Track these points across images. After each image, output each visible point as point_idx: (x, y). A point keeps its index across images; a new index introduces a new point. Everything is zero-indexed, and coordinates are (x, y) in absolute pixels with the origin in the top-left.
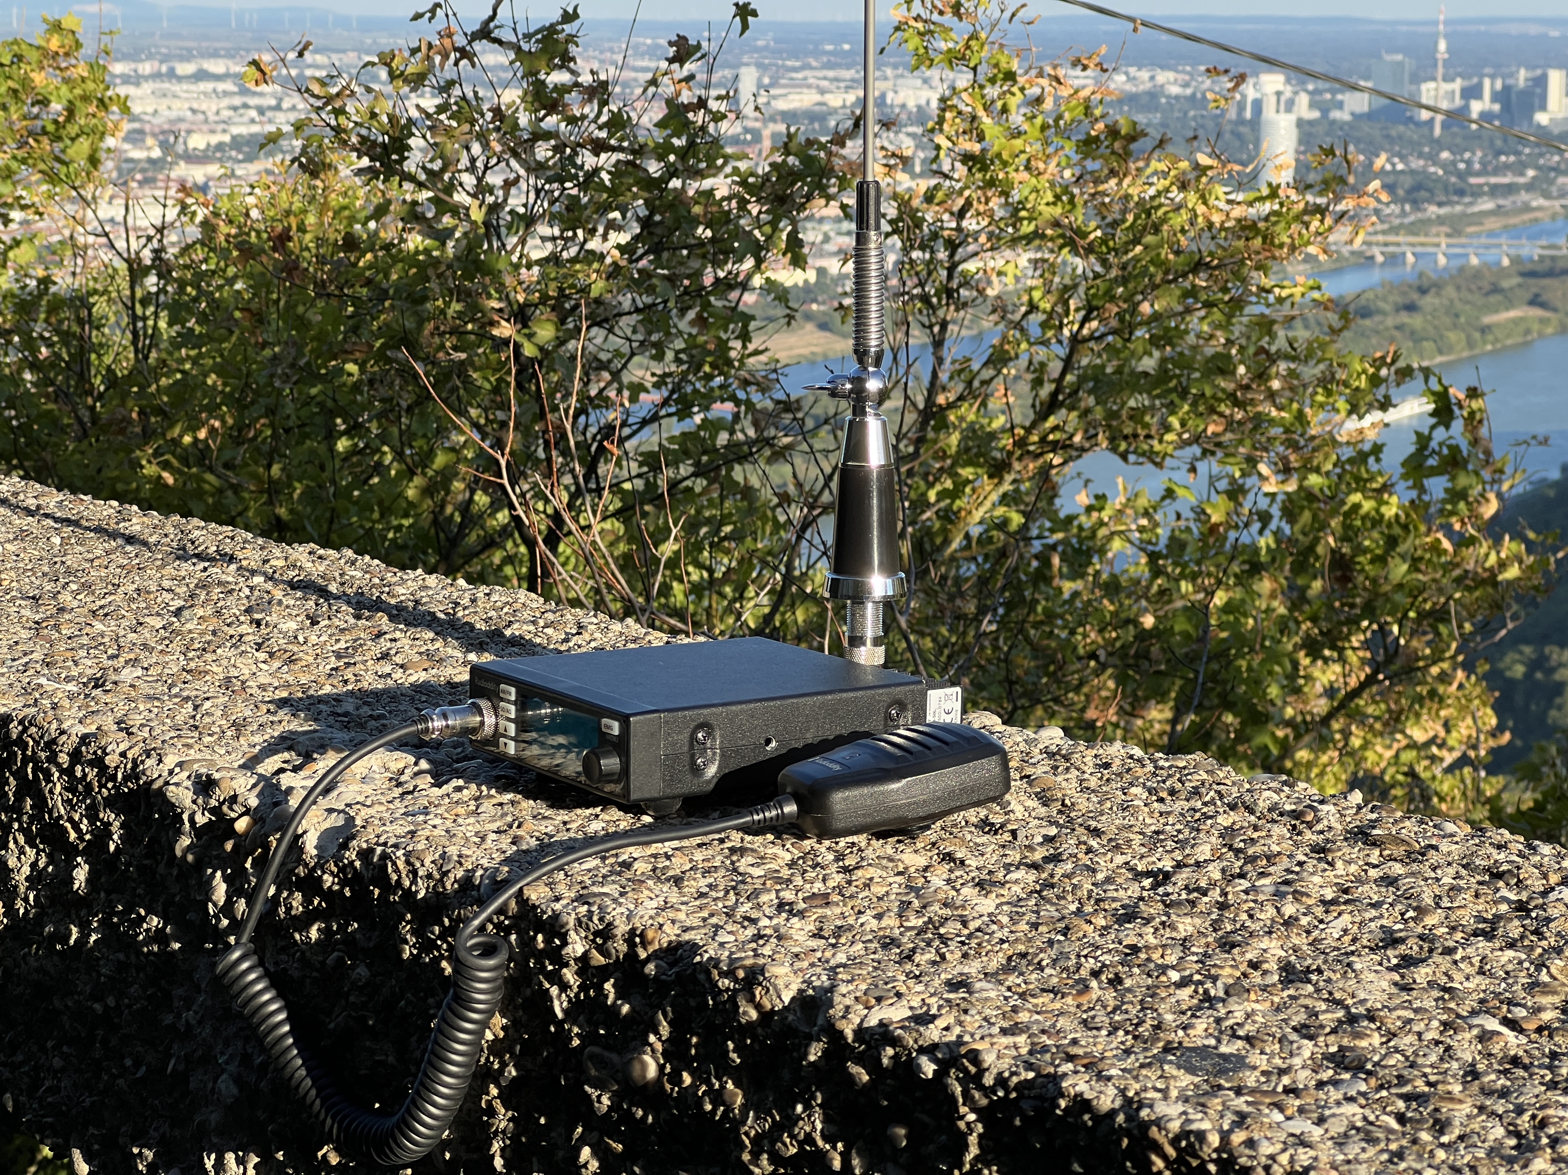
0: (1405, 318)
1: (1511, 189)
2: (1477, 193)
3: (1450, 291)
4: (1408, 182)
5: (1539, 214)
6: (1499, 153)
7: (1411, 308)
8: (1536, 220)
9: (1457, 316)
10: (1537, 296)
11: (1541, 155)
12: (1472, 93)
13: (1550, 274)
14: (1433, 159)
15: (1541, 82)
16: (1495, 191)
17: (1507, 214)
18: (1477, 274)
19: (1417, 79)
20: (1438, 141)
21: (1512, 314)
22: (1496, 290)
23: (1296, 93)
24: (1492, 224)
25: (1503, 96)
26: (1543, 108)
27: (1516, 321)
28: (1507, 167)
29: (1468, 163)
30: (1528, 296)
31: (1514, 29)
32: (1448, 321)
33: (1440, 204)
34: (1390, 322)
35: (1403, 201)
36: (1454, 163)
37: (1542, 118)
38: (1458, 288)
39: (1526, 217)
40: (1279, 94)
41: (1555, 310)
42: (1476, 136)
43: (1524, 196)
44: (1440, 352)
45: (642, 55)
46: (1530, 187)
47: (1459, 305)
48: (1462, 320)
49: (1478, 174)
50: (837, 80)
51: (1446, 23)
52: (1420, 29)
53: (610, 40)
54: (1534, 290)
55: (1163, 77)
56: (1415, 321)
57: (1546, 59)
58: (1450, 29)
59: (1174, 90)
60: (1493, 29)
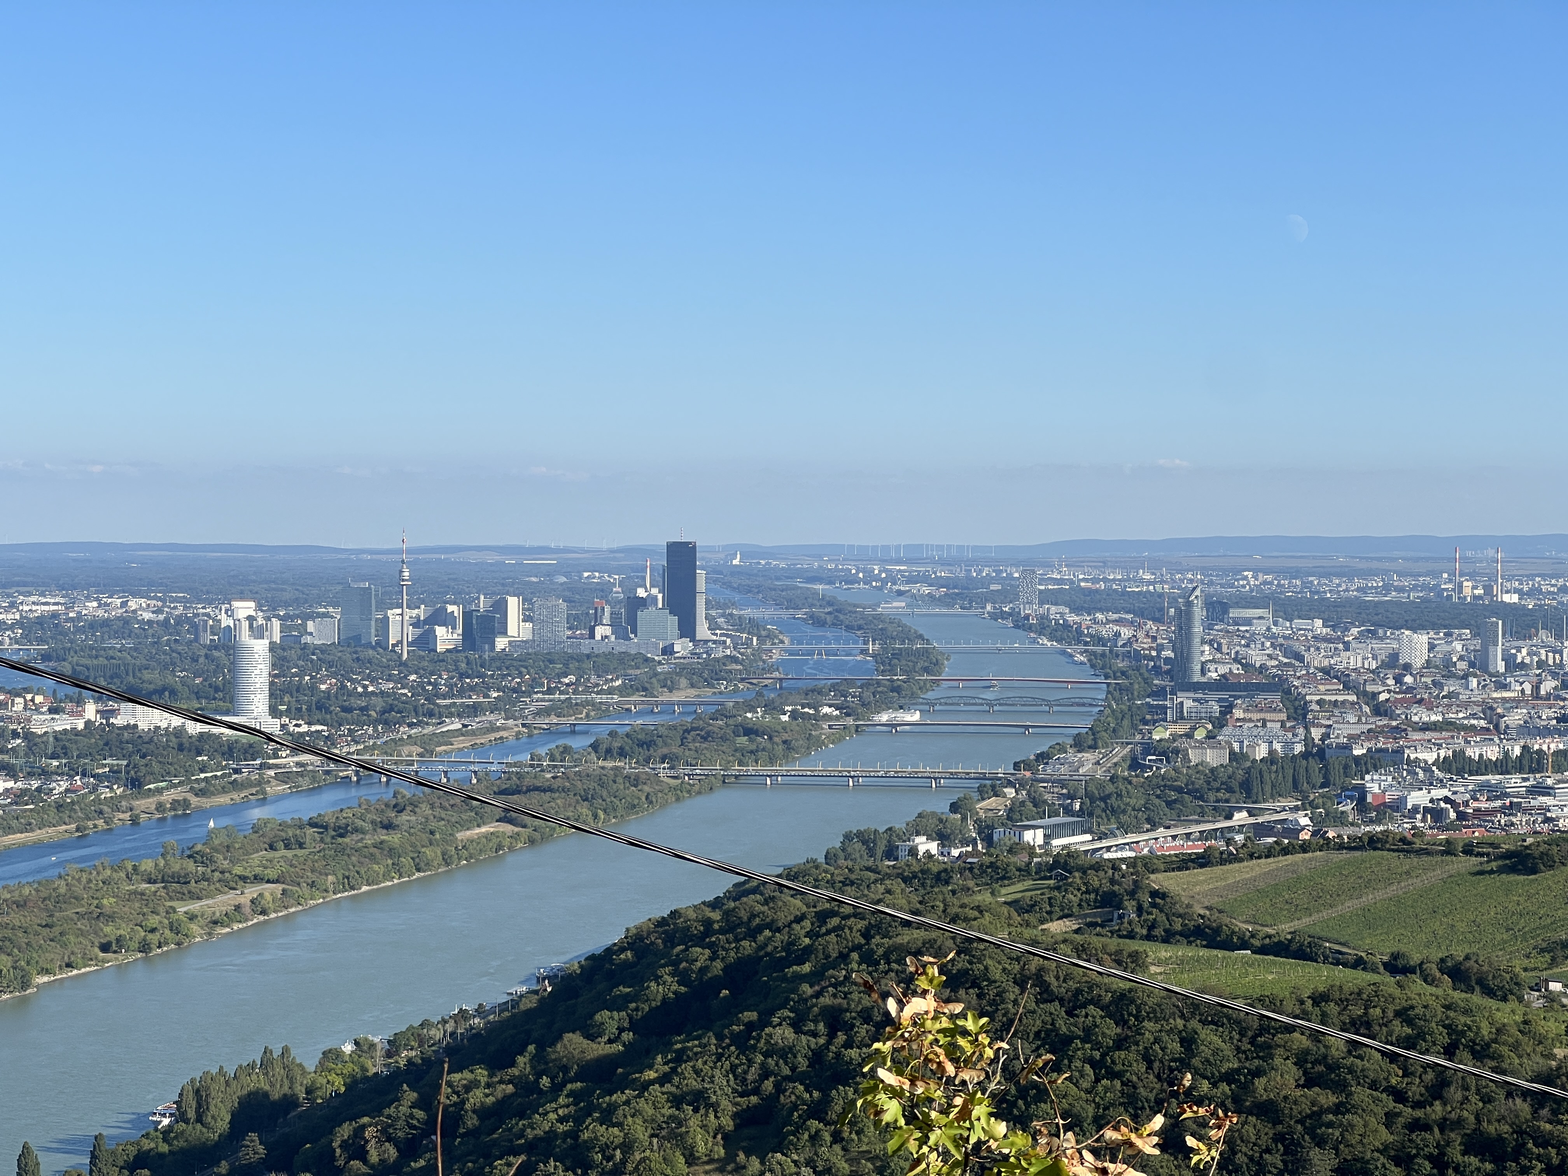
0: (383, 836)
2: (444, 714)
3: (424, 809)
4: (379, 703)
5: (504, 734)
6: (462, 676)
7: (388, 826)
8: (501, 738)
9: (432, 833)
10: (506, 812)
11: (504, 677)
13: (517, 791)
14: (402, 681)
15: (501, 607)
16: (461, 711)
17: (473, 733)
19: (384, 605)
20: (406, 664)
21: (484, 829)
23: (268, 619)
24: (460, 743)
27: (488, 837)
28: (472, 688)
29: (435, 685)
30: (498, 812)
31: (473, 558)
32: (425, 837)
33: (411, 725)
34: (369, 840)
35: (375, 723)
36: (421, 685)
37: (502, 642)
38: (432, 806)
39: (492, 736)
40: (250, 619)
41: (524, 826)
42: (441, 660)
43: (490, 717)
46: (494, 708)
47: (433, 825)
48: (438, 836)
49: (444, 696)
51: (409, 551)
52: (384, 558)
55: (133, 604)
57: (503, 585)
58: (412, 557)
59: (147, 616)
60: (453, 557)
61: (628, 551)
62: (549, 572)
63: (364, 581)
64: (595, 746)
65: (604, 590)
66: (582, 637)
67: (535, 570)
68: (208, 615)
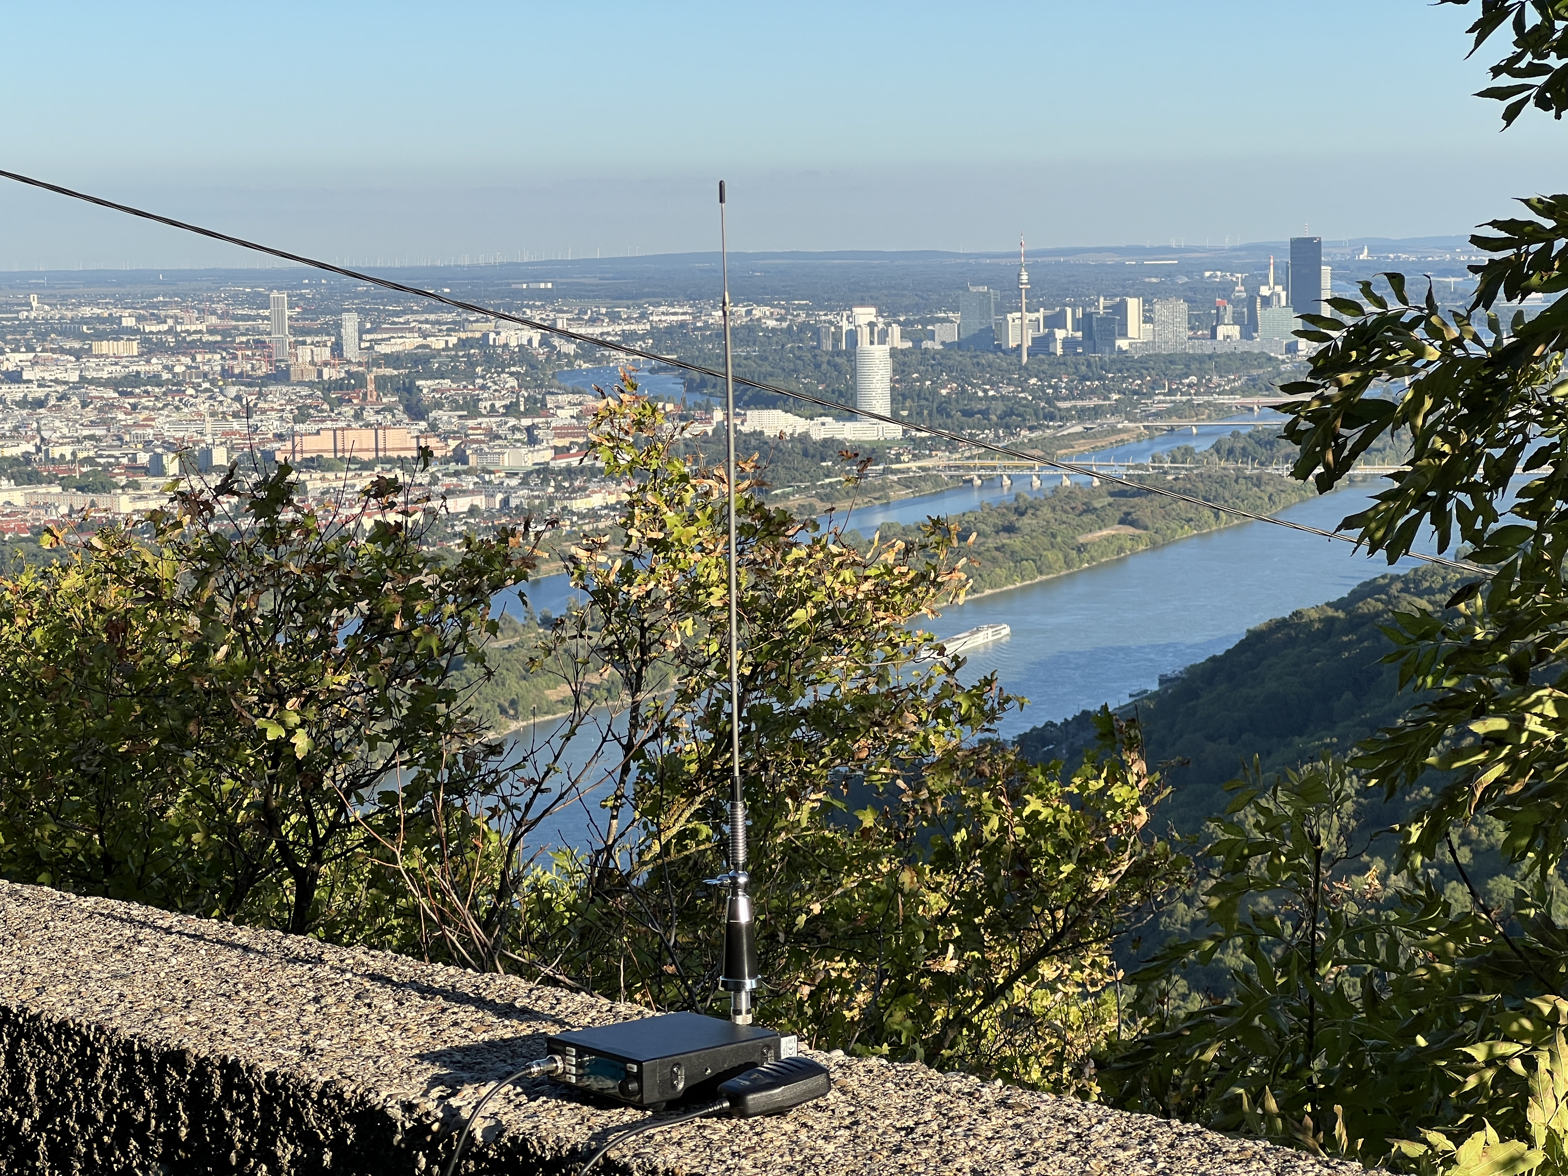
0: (1004, 539)
1: (1096, 412)
2: (1065, 417)
3: (1046, 512)
4: (1000, 407)
5: (1125, 436)
6: (1084, 378)
7: (1010, 529)
8: (1122, 441)
9: (1054, 536)
10: (1128, 514)
11: (1124, 379)
12: (1055, 321)
13: (1139, 493)
14: (1022, 385)
15: (1121, 309)
16: (1082, 414)
17: (1094, 436)
18: (1070, 495)
19: (1003, 309)
20: (1026, 368)
21: (1105, 532)
22: (1088, 510)
23: (889, 325)
24: (1081, 446)
25: (1085, 323)
26: (1124, 335)
27: (1109, 539)
28: (1093, 392)
29: (1055, 388)
30: (1119, 515)
31: (1092, 260)
32: (1046, 540)
33: (1031, 429)
34: (991, 543)
35: (997, 426)
36: (1042, 389)
37: (1122, 344)
38: (1054, 509)
39: (1113, 439)
40: (872, 325)
41: (1146, 528)
42: (1061, 363)
43: (1111, 419)
44: (1041, 573)
45: (242, 303)
46: (1115, 410)
47: (1055, 527)
48: (1059, 539)
49: (1065, 399)
50: (438, 322)
51: (1027, 255)
52: (1003, 261)
53: (208, 289)
54: (1125, 509)
55: (757, 313)
56: (1015, 542)
57: (1123, 286)
58: (1031, 260)
59: (771, 323)
60: (1072, 260)
61: (1250, 248)
62: (1170, 273)
63: (983, 284)
64: (1217, 448)
65: (1226, 289)
66: (1203, 337)
67: (1155, 270)
68: (831, 323)
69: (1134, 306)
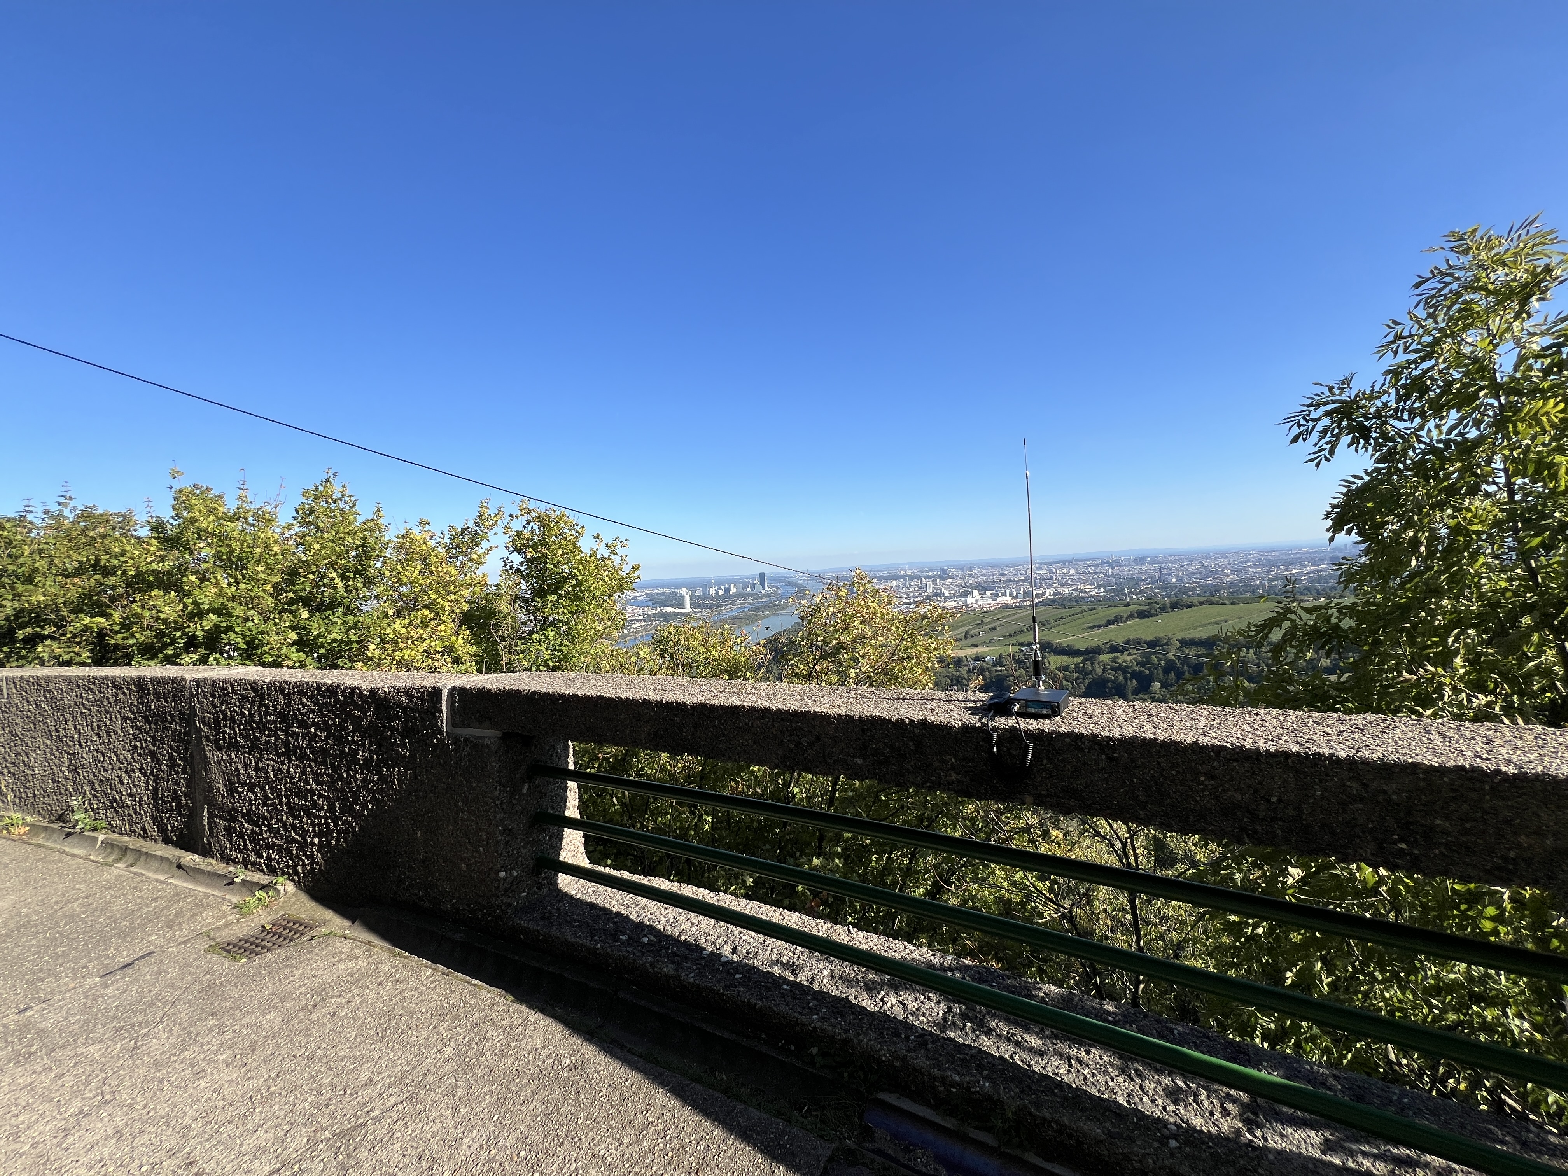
2: (721, 606)
4: (710, 605)
11: (732, 599)
12: (719, 589)
14: (714, 601)
16: (725, 605)
19: (710, 588)
20: (714, 598)
23: (689, 591)
25: (724, 589)
26: (731, 591)
28: (726, 601)
29: (720, 601)
31: (725, 578)
35: (709, 608)
36: (717, 601)
40: (686, 591)
42: (720, 596)
46: (730, 604)
52: (709, 579)
55: (665, 590)
57: (731, 582)
58: (714, 579)
59: (668, 591)
60: (721, 578)
61: (752, 575)
62: (739, 580)
63: (706, 583)
65: (749, 582)
66: (745, 591)
67: (736, 579)
68: (678, 591)
69: (733, 585)
